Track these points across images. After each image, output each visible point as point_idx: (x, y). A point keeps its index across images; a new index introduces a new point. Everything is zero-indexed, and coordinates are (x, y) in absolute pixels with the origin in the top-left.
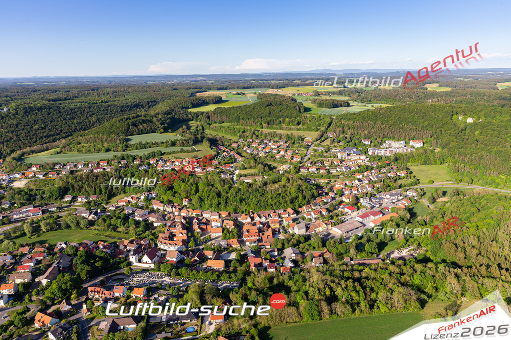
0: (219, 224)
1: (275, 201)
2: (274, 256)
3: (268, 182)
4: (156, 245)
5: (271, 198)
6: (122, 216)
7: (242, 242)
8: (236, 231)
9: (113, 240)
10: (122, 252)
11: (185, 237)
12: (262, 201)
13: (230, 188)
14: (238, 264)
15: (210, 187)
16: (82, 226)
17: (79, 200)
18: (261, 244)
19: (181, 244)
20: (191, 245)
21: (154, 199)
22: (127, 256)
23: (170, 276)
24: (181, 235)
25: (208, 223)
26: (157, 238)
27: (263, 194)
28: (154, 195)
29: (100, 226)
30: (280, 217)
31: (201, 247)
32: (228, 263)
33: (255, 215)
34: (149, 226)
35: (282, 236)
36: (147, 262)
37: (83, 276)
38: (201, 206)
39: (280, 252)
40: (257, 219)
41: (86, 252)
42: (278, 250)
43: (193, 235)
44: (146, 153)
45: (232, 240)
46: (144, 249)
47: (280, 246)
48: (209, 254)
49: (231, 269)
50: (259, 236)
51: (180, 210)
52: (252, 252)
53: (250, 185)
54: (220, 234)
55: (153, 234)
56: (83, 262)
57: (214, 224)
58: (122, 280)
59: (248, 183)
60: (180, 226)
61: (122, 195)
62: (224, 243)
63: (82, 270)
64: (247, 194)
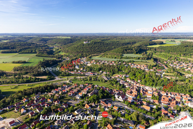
0: (151, 93)
1: (180, 89)
2: (175, 113)
3: (178, 80)
4: (125, 94)
5: (179, 88)
6: (116, 81)
7: (160, 103)
8: (158, 97)
9: (111, 88)
10: (113, 93)
11: (136, 94)
12: (174, 88)
13: (159, 79)
14: (156, 111)
15: (150, 77)
16: (103, 81)
17: (104, 73)
18: (169, 106)
19: (134, 96)
20: (138, 97)
21: (128, 77)
22: (115, 95)
23: (128, 106)
24: (135, 93)
25: (146, 91)
26: (126, 91)
27: (175, 85)
28: (128, 76)
29: (108, 83)
30: (181, 97)
31: (142, 99)
32: (152, 109)
33: (169, 93)
34: (124, 87)
35: (181, 105)
36: (121, 99)
37: (100, 97)
38: (145, 84)
39: (178, 112)
40: (169, 95)
41: (103, 90)
42: (177, 111)
43: (140, 94)
44: (128, 61)
45: (155, 100)
46: (121, 94)
47: (178, 109)
48: (145, 103)
49: (153, 111)
50: (169, 102)
51: (136, 83)
52: (164, 108)
53: (169, 80)
54: (151, 97)
55: (125, 90)
56: (101, 93)
57: (149, 92)
58: (112, 102)
59: (168, 79)
60: (135, 89)
61: (117, 74)
62: (152, 101)
63: (100, 95)
64: (167, 83)
